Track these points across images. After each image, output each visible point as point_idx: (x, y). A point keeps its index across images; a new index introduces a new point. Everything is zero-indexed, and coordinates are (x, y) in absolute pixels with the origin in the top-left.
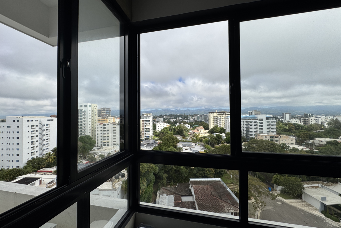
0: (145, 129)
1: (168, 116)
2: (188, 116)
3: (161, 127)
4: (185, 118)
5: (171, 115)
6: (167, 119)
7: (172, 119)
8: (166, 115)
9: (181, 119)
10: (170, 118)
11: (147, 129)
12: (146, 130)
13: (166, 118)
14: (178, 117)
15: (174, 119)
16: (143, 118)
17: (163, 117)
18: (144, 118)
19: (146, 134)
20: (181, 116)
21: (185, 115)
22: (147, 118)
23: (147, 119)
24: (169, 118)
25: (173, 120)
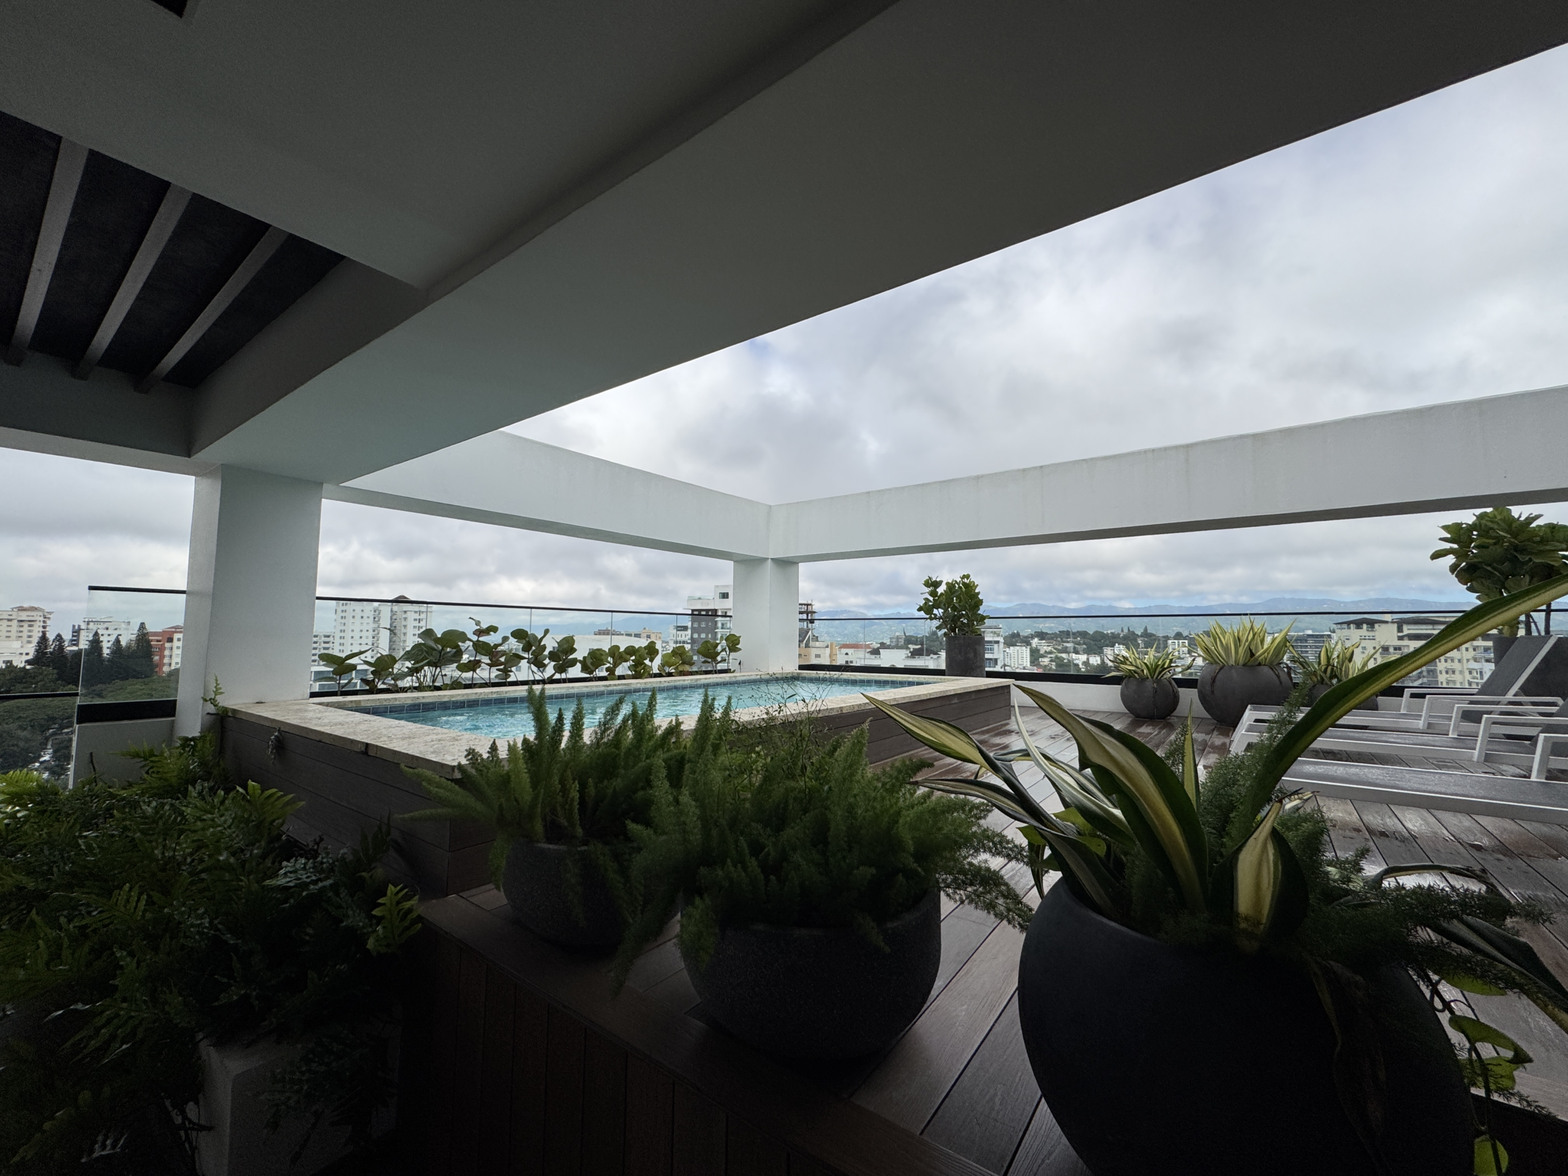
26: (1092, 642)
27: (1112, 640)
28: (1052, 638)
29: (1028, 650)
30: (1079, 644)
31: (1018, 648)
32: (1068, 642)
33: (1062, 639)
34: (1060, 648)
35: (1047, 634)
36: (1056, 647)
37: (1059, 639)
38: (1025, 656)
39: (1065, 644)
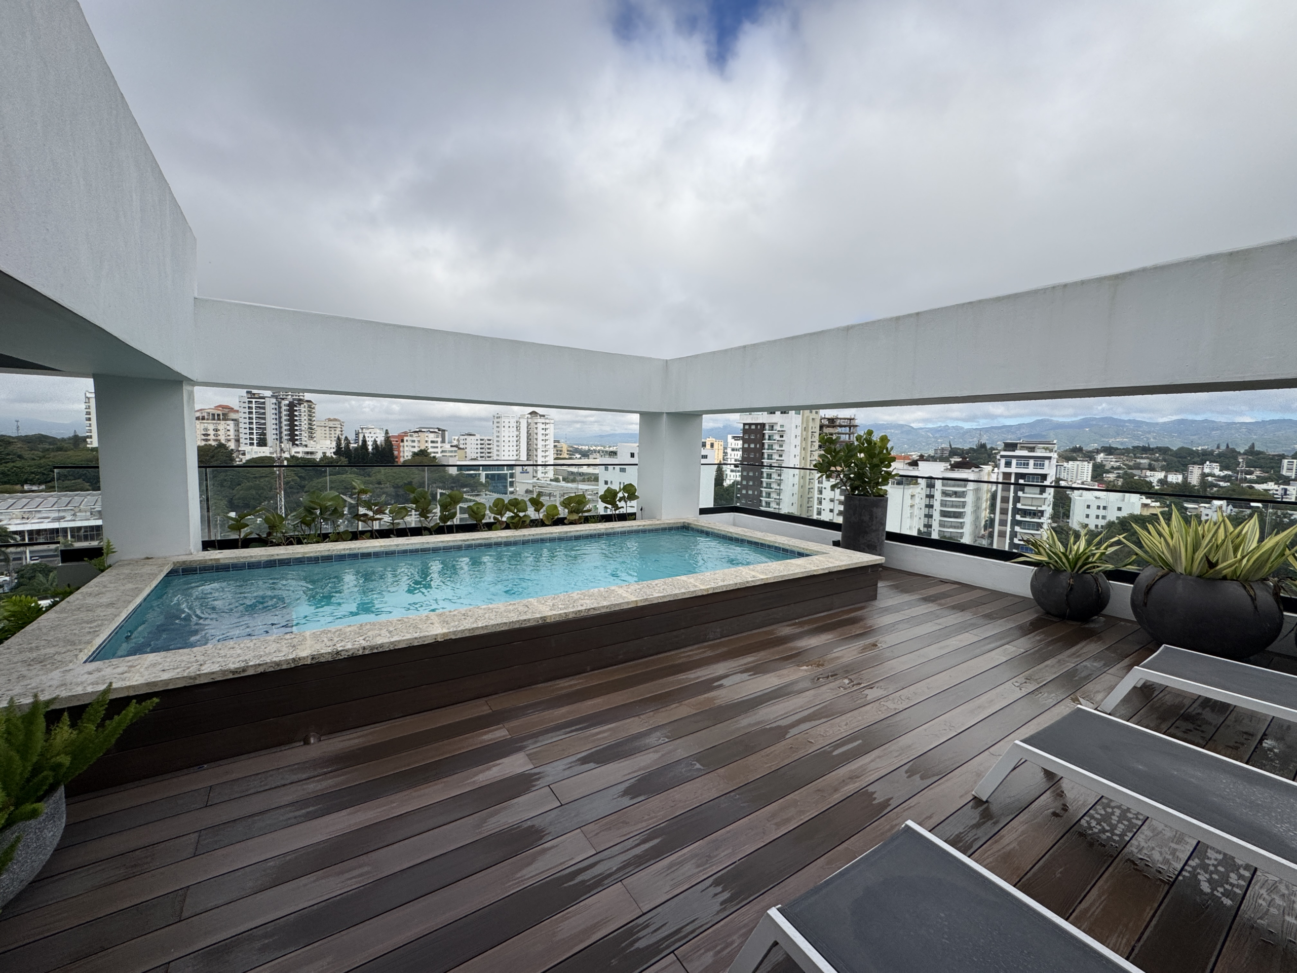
0: (1016, 511)
1: (1125, 452)
5: (1145, 450)
6: (1119, 468)
7: (1152, 468)
8: (1109, 451)
9: (1217, 472)
10: (1138, 467)
12: (1018, 517)
13: (1112, 462)
14: (1202, 464)
15: (1168, 469)
16: (1008, 464)
17: (1089, 456)
19: (1019, 537)
22: (1032, 462)
23: (1031, 470)
24: (1130, 468)
25: (1160, 475)
26: (1175, 459)
27: (1203, 457)
28: (1123, 454)
29: (1091, 465)
30: (1157, 460)
31: (1078, 463)
32: (1142, 458)
33: (1135, 455)
34: (1131, 464)
35: (1117, 449)
36: (1127, 462)
37: (1131, 455)
38: (1086, 471)
39: (1138, 460)
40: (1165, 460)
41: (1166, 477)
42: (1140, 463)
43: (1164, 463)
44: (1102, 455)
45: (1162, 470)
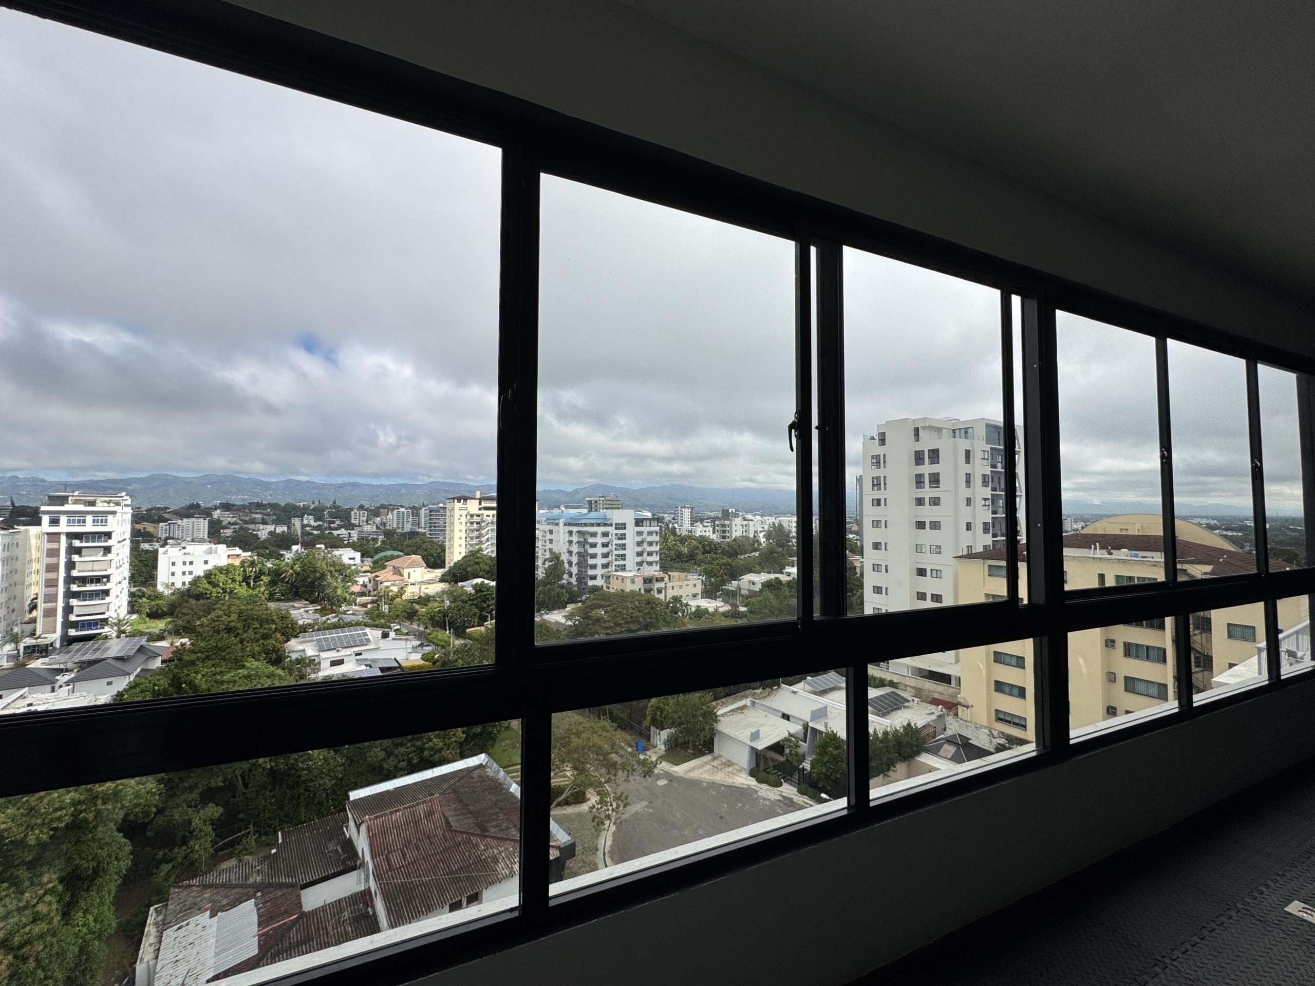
0: (70, 580)
1: (242, 508)
2: (352, 509)
3: (188, 568)
4: (338, 522)
5: (259, 505)
6: (235, 523)
7: (264, 522)
8: (226, 507)
9: (312, 523)
10: (253, 521)
11: (83, 580)
12: (74, 588)
13: (227, 518)
14: (302, 516)
15: (278, 522)
16: (55, 522)
17: (207, 513)
18: (63, 519)
19: (76, 610)
20: (317, 513)
21: (334, 506)
22: (89, 518)
23: (89, 527)
24: (246, 522)
25: (271, 528)
40: (274, 514)
41: (275, 529)
42: (255, 518)
43: (275, 517)
44: (218, 511)
45: (273, 524)
